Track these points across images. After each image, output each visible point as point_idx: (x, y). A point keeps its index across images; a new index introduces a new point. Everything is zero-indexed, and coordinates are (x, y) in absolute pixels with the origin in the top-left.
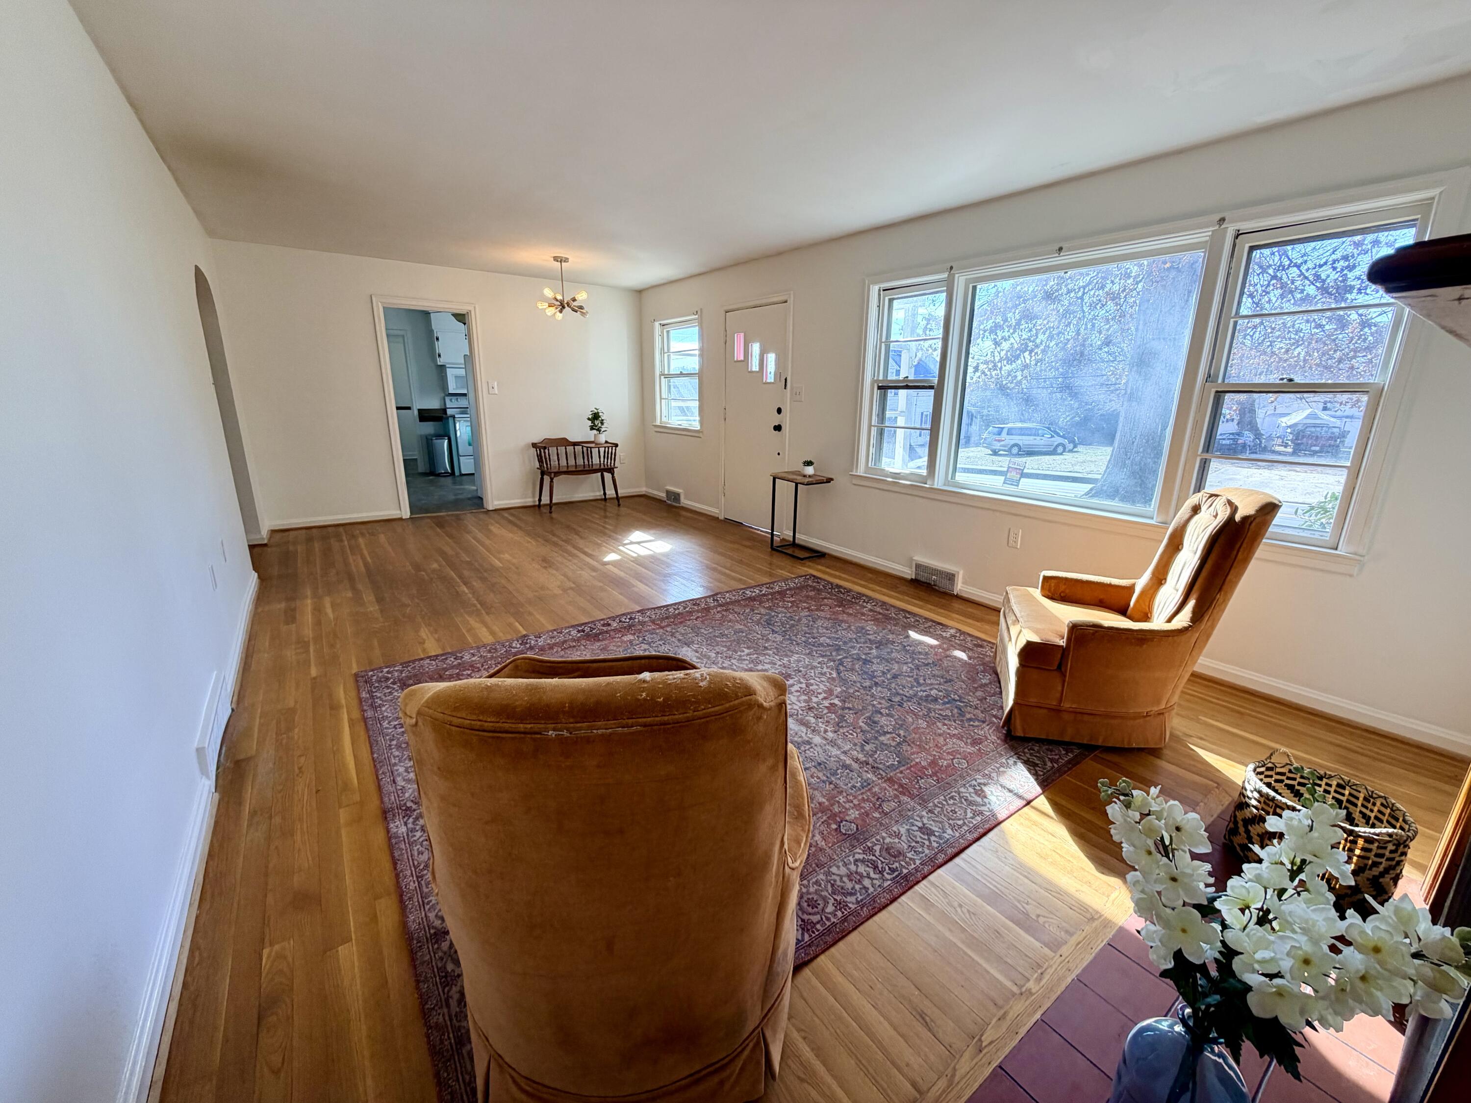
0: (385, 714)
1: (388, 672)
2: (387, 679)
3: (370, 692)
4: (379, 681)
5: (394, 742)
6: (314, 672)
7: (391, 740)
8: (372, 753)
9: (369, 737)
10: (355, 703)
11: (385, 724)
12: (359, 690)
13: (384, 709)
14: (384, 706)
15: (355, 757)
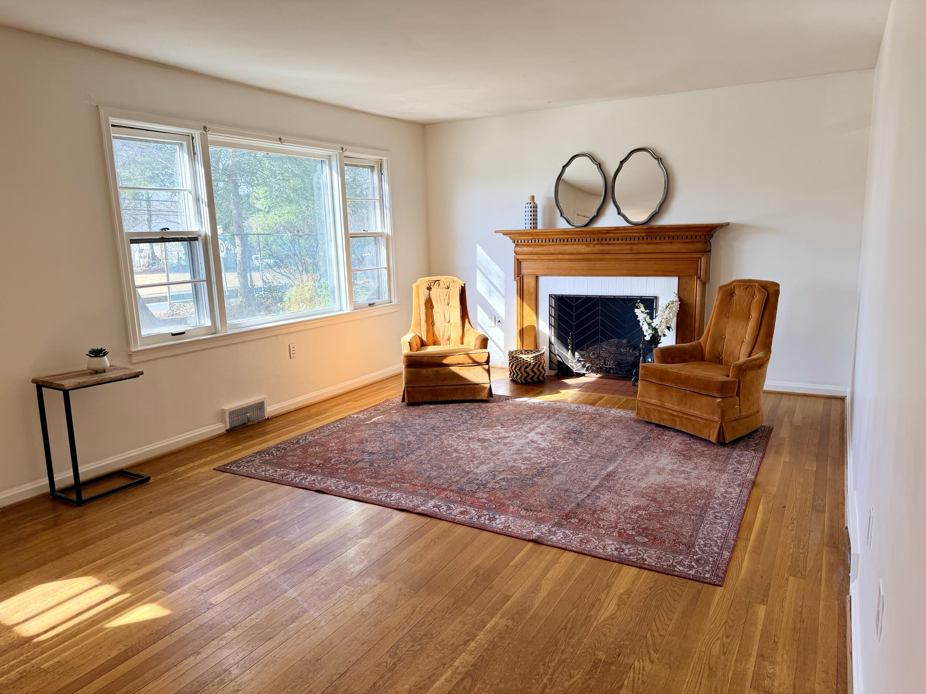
0: (721, 529)
1: (691, 567)
2: (697, 561)
3: (720, 554)
4: (707, 562)
5: (728, 509)
6: (762, 610)
7: (729, 511)
8: (745, 510)
9: (742, 520)
10: (738, 553)
11: (726, 522)
12: (729, 562)
13: (720, 535)
14: (717, 537)
15: (756, 514)
